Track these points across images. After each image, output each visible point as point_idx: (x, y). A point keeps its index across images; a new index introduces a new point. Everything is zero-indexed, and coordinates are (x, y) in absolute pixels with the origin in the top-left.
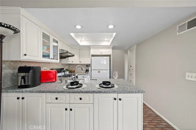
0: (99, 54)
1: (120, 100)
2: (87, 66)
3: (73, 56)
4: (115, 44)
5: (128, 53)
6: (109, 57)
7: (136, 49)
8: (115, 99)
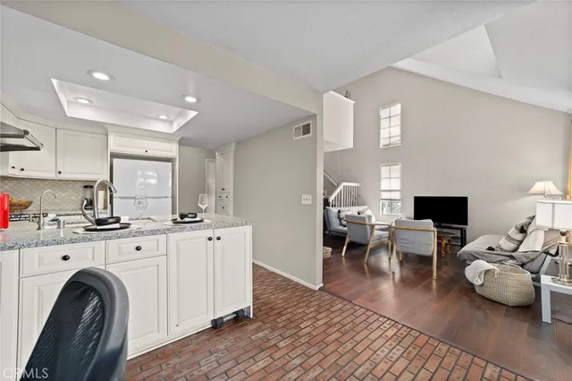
0: (141, 152)
1: (219, 239)
2: (85, 187)
3: (37, 149)
4: (188, 134)
5: (217, 158)
6: (170, 164)
7: (236, 151)
8: (210, 239)
